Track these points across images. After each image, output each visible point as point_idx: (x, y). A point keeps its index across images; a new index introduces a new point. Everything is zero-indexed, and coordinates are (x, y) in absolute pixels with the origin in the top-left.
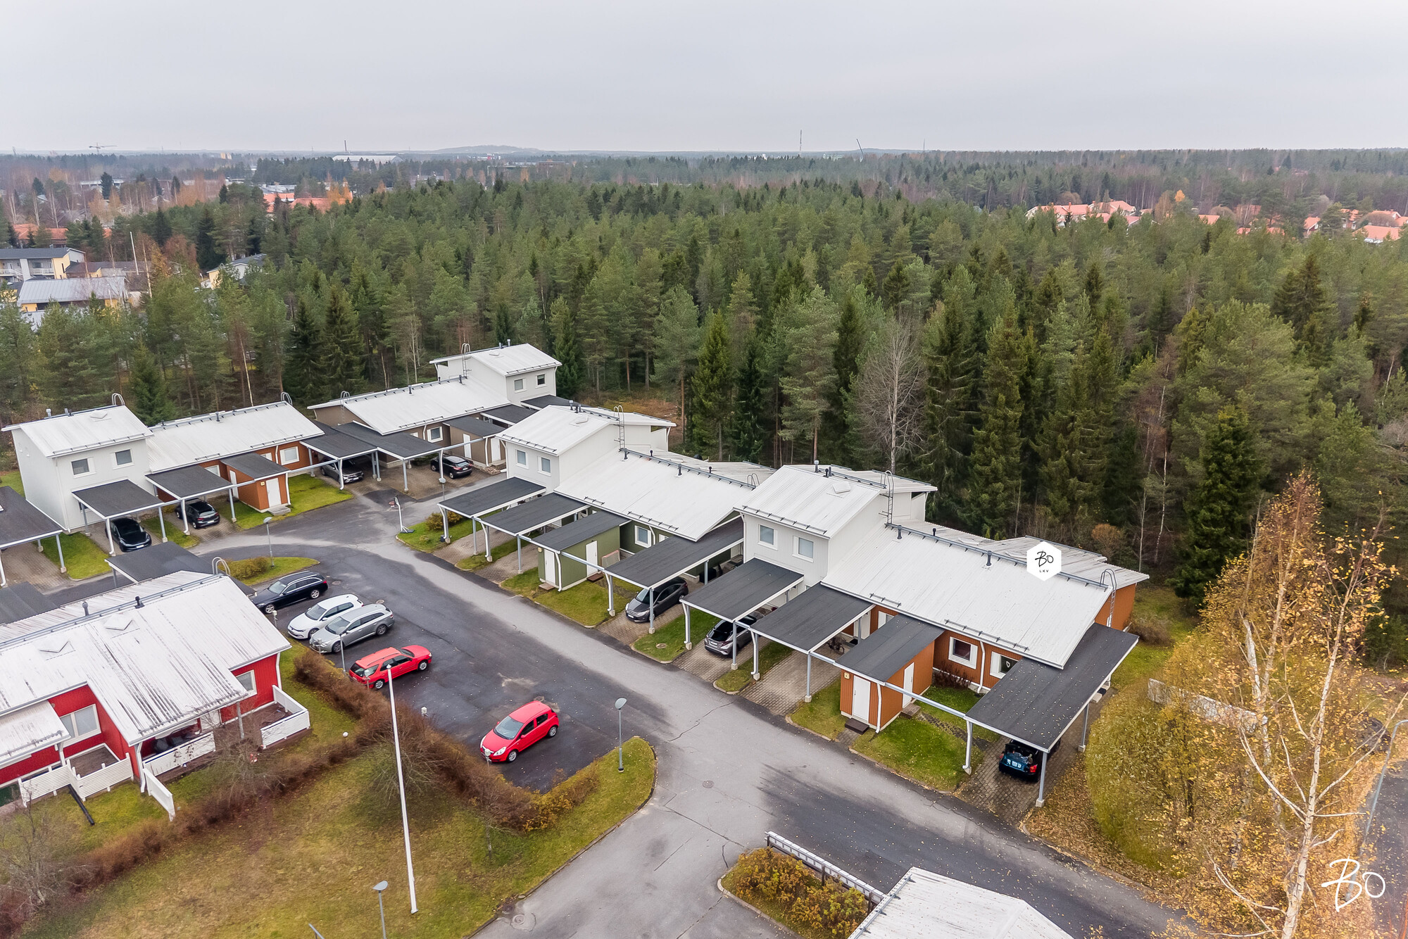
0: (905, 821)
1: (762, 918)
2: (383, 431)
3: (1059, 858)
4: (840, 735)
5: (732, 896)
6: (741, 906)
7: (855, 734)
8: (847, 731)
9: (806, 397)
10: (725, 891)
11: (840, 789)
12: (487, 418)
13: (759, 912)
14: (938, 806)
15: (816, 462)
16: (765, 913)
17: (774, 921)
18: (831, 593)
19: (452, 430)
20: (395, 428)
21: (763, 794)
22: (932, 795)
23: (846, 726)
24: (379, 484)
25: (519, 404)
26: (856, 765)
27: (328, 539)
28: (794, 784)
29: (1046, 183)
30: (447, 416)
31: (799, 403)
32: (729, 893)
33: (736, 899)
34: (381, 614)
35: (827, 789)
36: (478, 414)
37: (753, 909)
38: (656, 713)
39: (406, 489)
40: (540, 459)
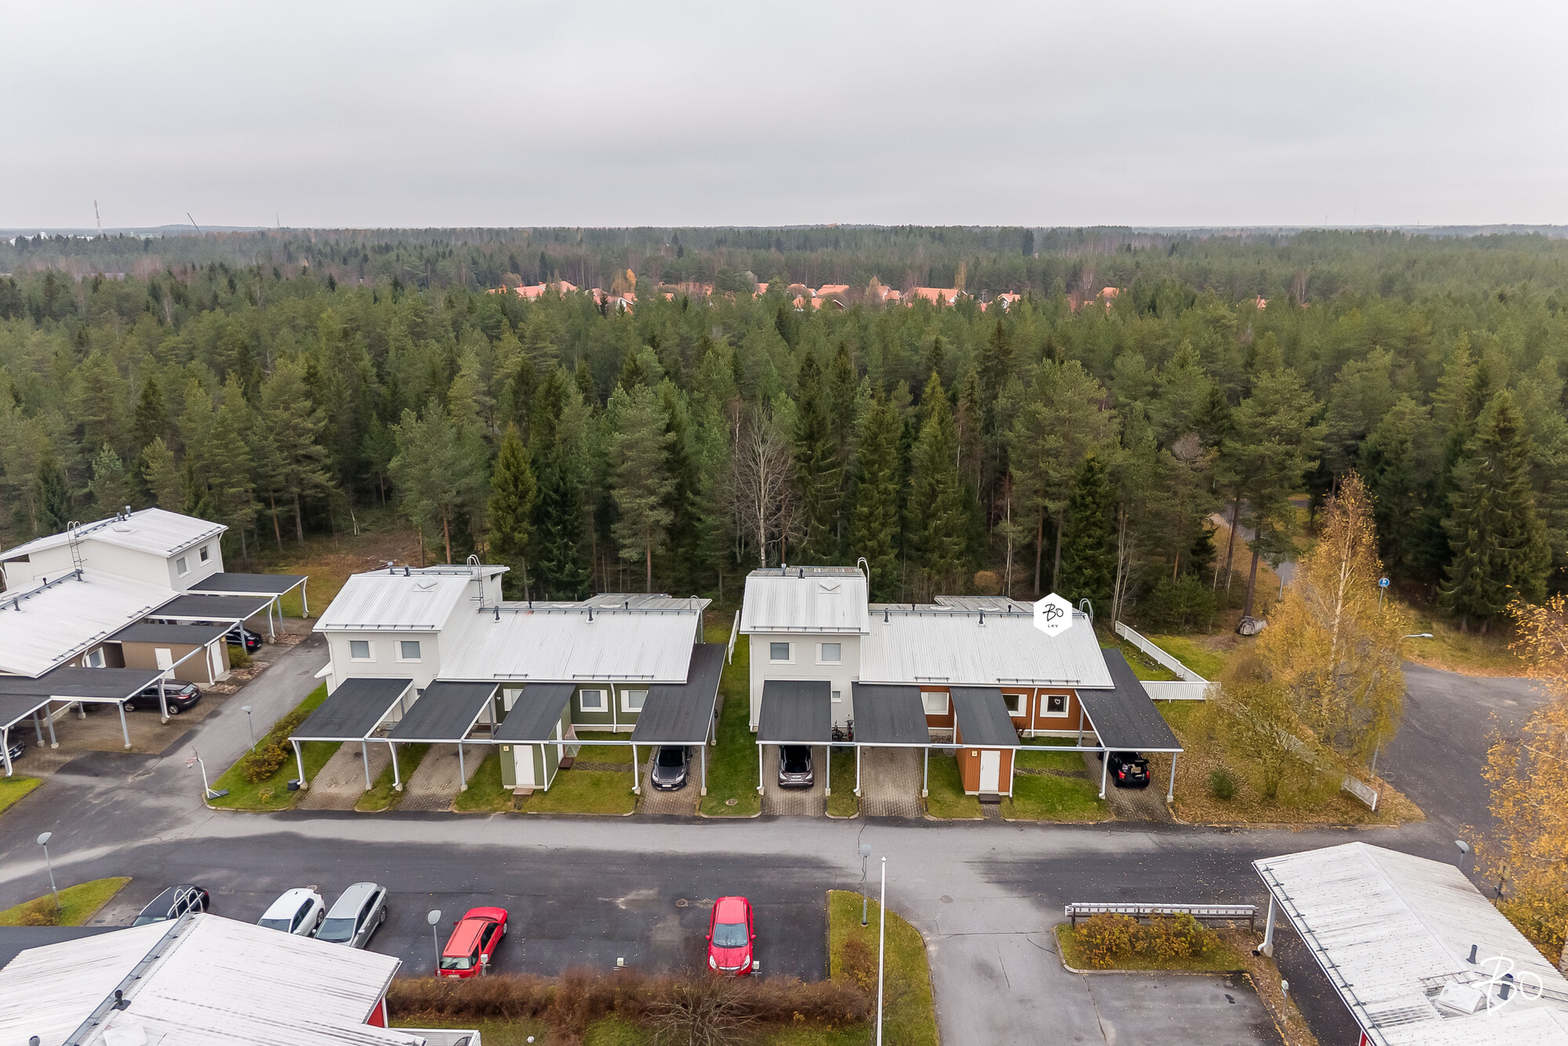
0: (1110, 854)
1: (1131, 975)
2: (35, 673)
3: (1223, 831)
4: (984, 812)
5: (1091, 972)
6: (1105, 975)
7: (994, 806)
8: (985, 806)
9: (652, 508)
10: (1082, 971)
11: (1041, 854)
12: (161, 622)
13: (1124, 971)
14: (1115, 833)
15: (784, 565)
16: (1129, 969)
17: (1142, 972)
18: (875, 689)
19: (126, 648)
20: (50, 665)
21: (998, 885)
22: (1100, 827)
23: (981, 802)
24: (59, 752)
25: (186, 593)
26: (1026, 830)
27: (92, 846)
28: (1007, 866)
29: (483, 265)
30: (111, 630)
31: (647, 516)
32: (1086, 971)
33: (1096, 972)
34: (376, 894)
35: (1034, 857)
36: (145, 620)
37: (1117, 971)
38: (817, 864)
39: (128, 745)
40: (398, 645)
